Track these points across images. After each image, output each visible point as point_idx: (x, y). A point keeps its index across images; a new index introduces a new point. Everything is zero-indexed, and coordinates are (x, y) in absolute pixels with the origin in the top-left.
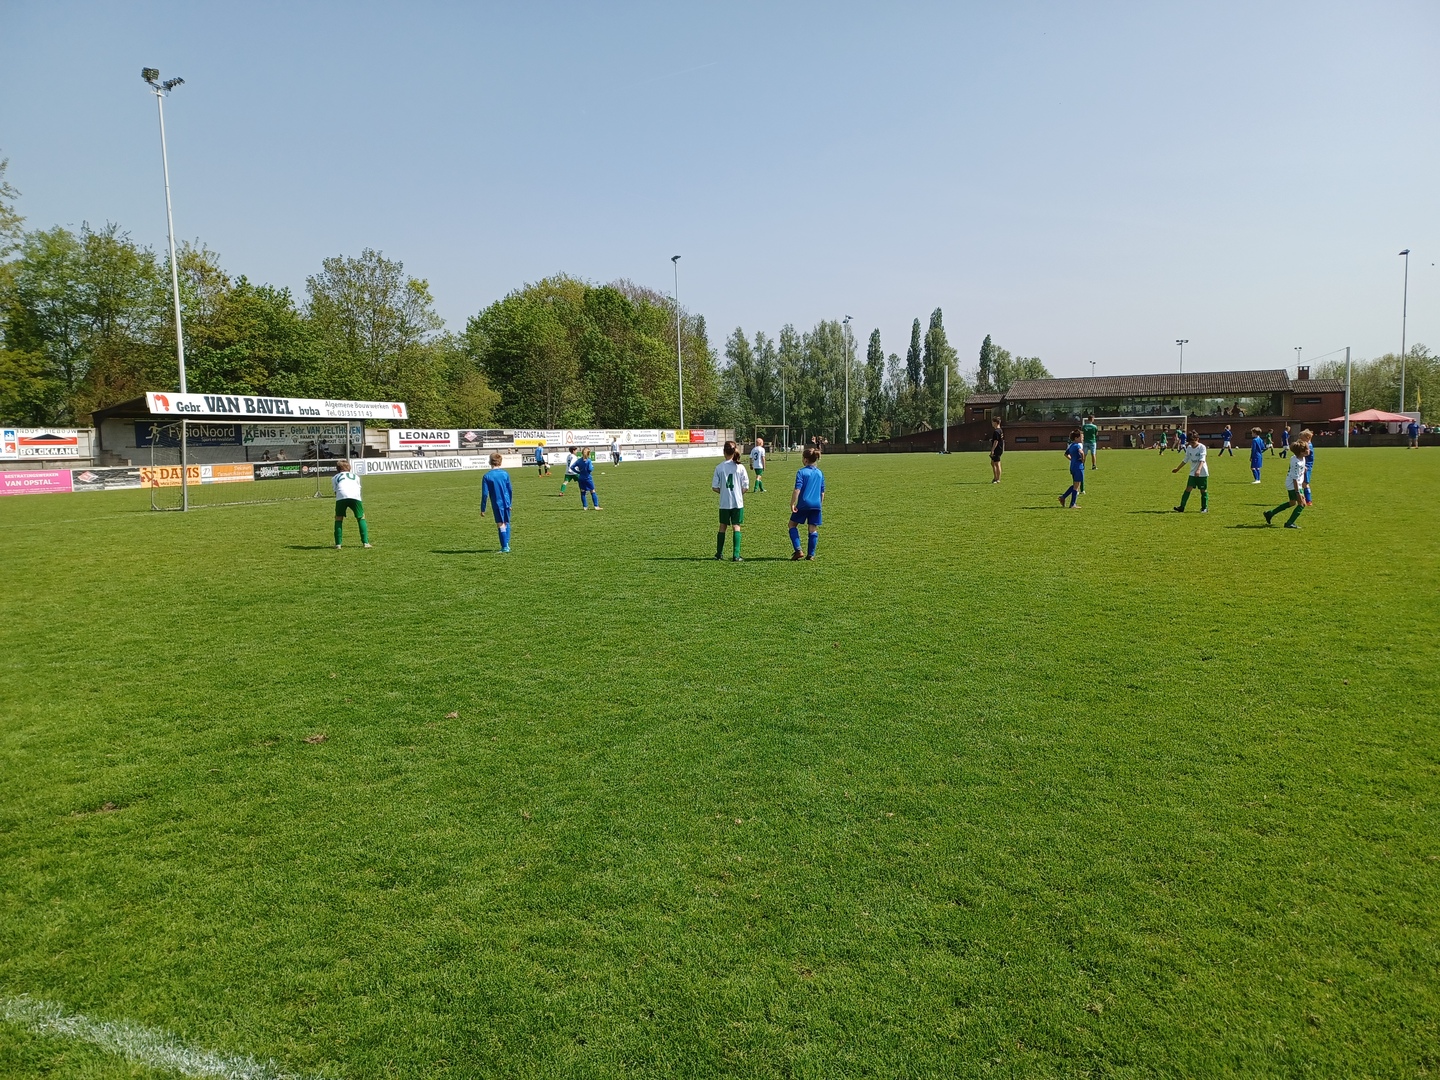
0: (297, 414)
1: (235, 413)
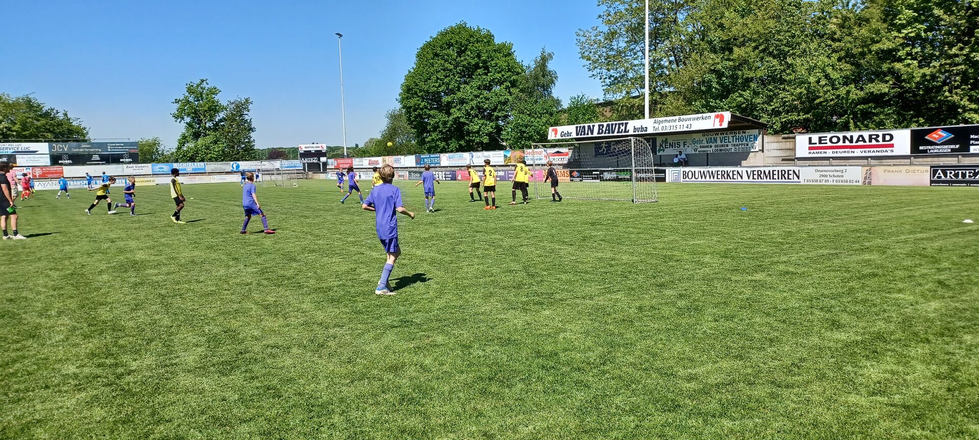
0: (631, 132)
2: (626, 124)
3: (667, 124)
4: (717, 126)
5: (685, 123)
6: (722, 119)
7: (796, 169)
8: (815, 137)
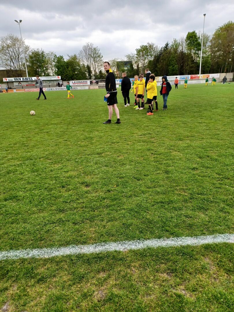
0: (34, 80)
1: (20, 80)
2: (32, 78)
3: (45, 78)
4: (58, 79)
5: (50, 78)
6: (59, 78)
7: (77, 87)
8: (74, 82)
